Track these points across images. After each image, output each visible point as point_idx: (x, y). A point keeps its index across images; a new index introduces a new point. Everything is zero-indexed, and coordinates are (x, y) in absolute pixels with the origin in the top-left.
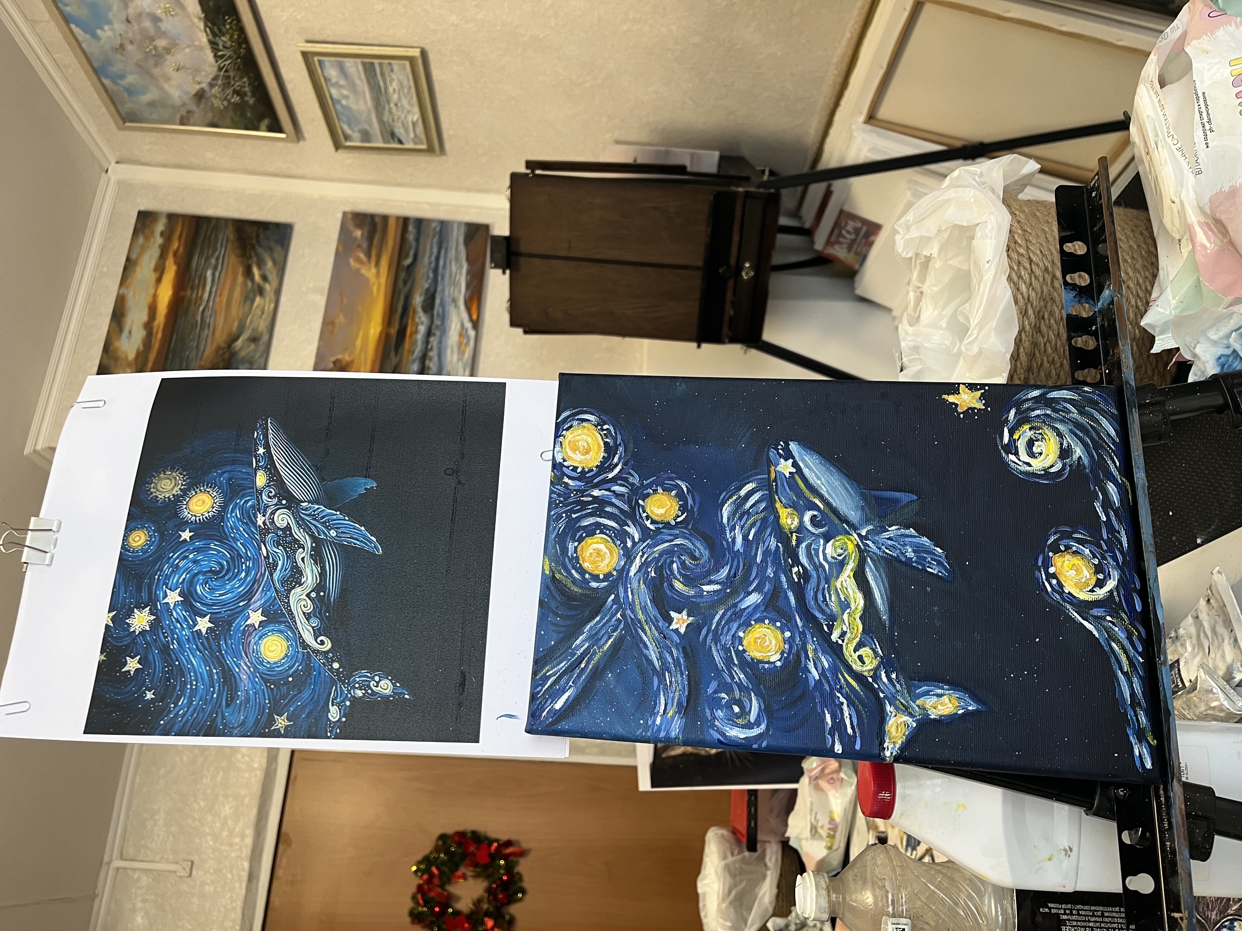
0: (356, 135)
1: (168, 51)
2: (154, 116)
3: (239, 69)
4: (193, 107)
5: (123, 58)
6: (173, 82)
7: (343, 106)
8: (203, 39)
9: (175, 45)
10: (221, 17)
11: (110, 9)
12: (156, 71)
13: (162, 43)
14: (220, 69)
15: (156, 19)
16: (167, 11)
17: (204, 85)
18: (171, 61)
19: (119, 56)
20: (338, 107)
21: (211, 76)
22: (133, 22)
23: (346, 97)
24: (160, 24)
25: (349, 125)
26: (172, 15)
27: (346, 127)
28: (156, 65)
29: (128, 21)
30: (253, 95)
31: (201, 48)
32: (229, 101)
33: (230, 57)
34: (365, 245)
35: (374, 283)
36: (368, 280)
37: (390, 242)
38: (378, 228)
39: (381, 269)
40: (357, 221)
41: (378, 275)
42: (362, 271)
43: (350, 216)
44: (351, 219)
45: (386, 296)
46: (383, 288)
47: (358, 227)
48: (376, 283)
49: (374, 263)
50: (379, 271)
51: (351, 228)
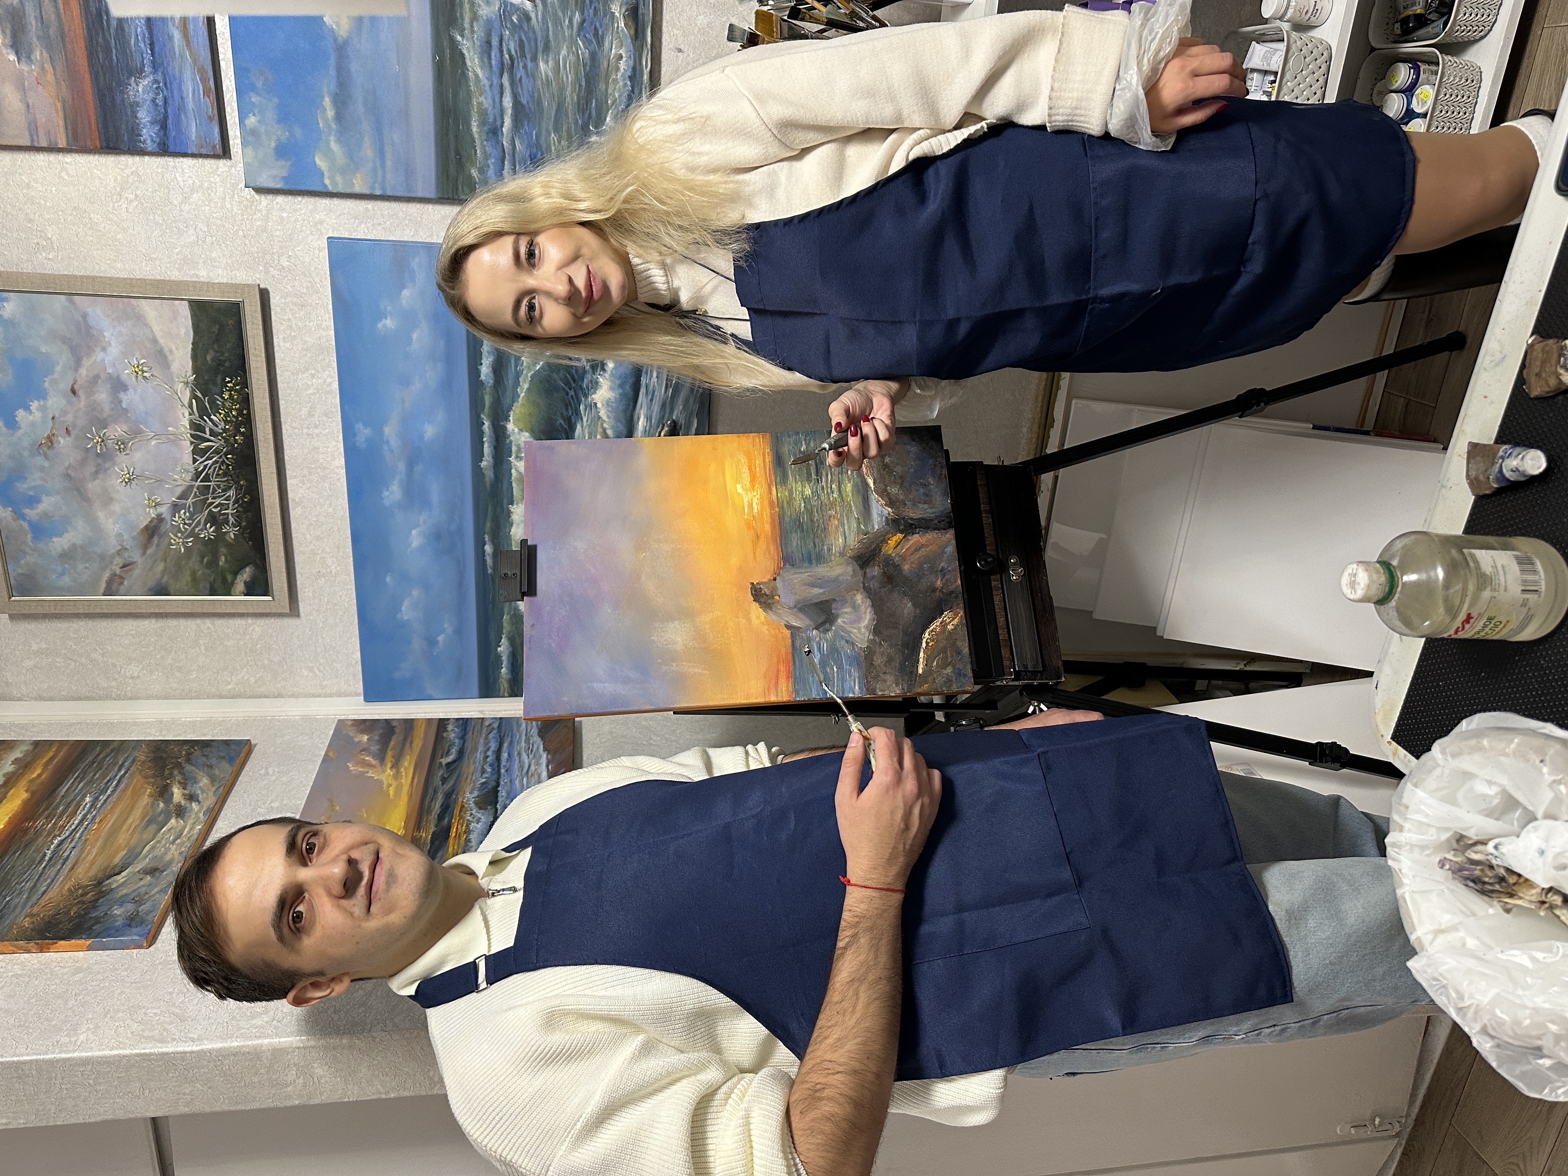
1: (122, 445)
2: (66, 580)
3: (225, 474)
4: (136, 556)
5: (46, 464)
6: (116, 507)
8: (183, 419)
9: (136, 432)
10: (219, 379)
11: (49, 371)
12: (93, 487)
13: (117, 431)
14: (197, 475)
15: (118, 386)
16: (139, 372)
17: (164, 510)
18: (123, 463)
19: (40, 461)
21: (179, 491)
22: (81, 393)
24: (122, 395)
26: (145, 377)
28: (95, 475)
29: (74, 392)
30: (238, 524)
31: (174, 440)
32: (196, 536)
33: (217, 452)
34: (375, 748)
35: (390, 785)
36: (380, 782)
37: (418, 743)
38: (397, 730)
39: (402, 770)
40: (362, 727)
41: (397, 776)
42: (369, 775)
43: (350, 723)
44: (352, 725)
45: (410, 796)
46: (406, 789)
47: (363, 732)
48: (394, 785)
49: (389, 765)
50: (398, 772)
51: (351, 734)
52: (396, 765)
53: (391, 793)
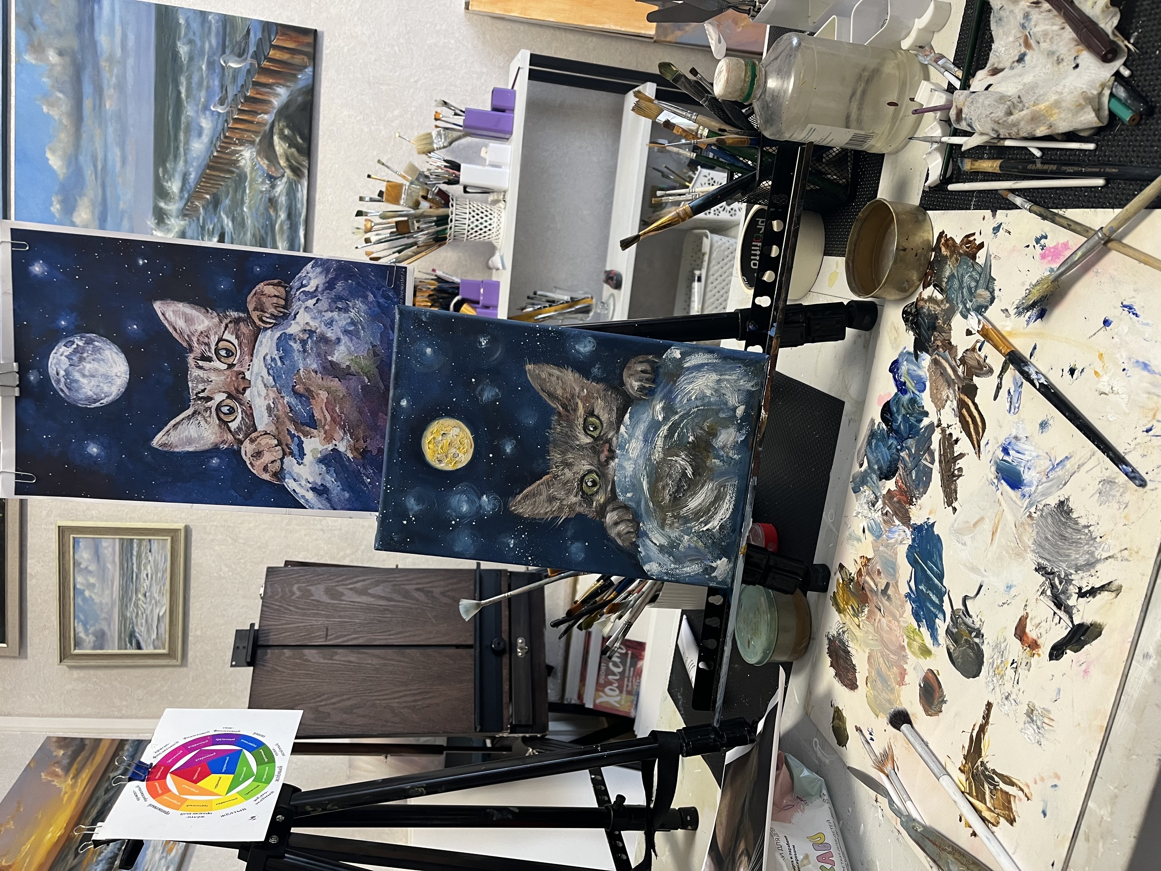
0: (89, 639)
7: (85, 599)
20: (79, 601)
23: (92, 586)
25: (85, 625)
27: (80, 629)
34: (65, 762)
35: (66, 793)
36: (60, 790)
37: (98, 758)
38: (87, 748)
39: (79, 781)
40: (62, 744)
41: (73, 786)
42: (55, 783)
43: (54, 740)
44: (56, 742)
45: (78, 803)
46: (76, 798)
47: (61, 747)
48: (69, 793)
49: (71, 776)
50: (76, 782)
51: (52, 749)
52: (75, 777)
53: (65, 799)
